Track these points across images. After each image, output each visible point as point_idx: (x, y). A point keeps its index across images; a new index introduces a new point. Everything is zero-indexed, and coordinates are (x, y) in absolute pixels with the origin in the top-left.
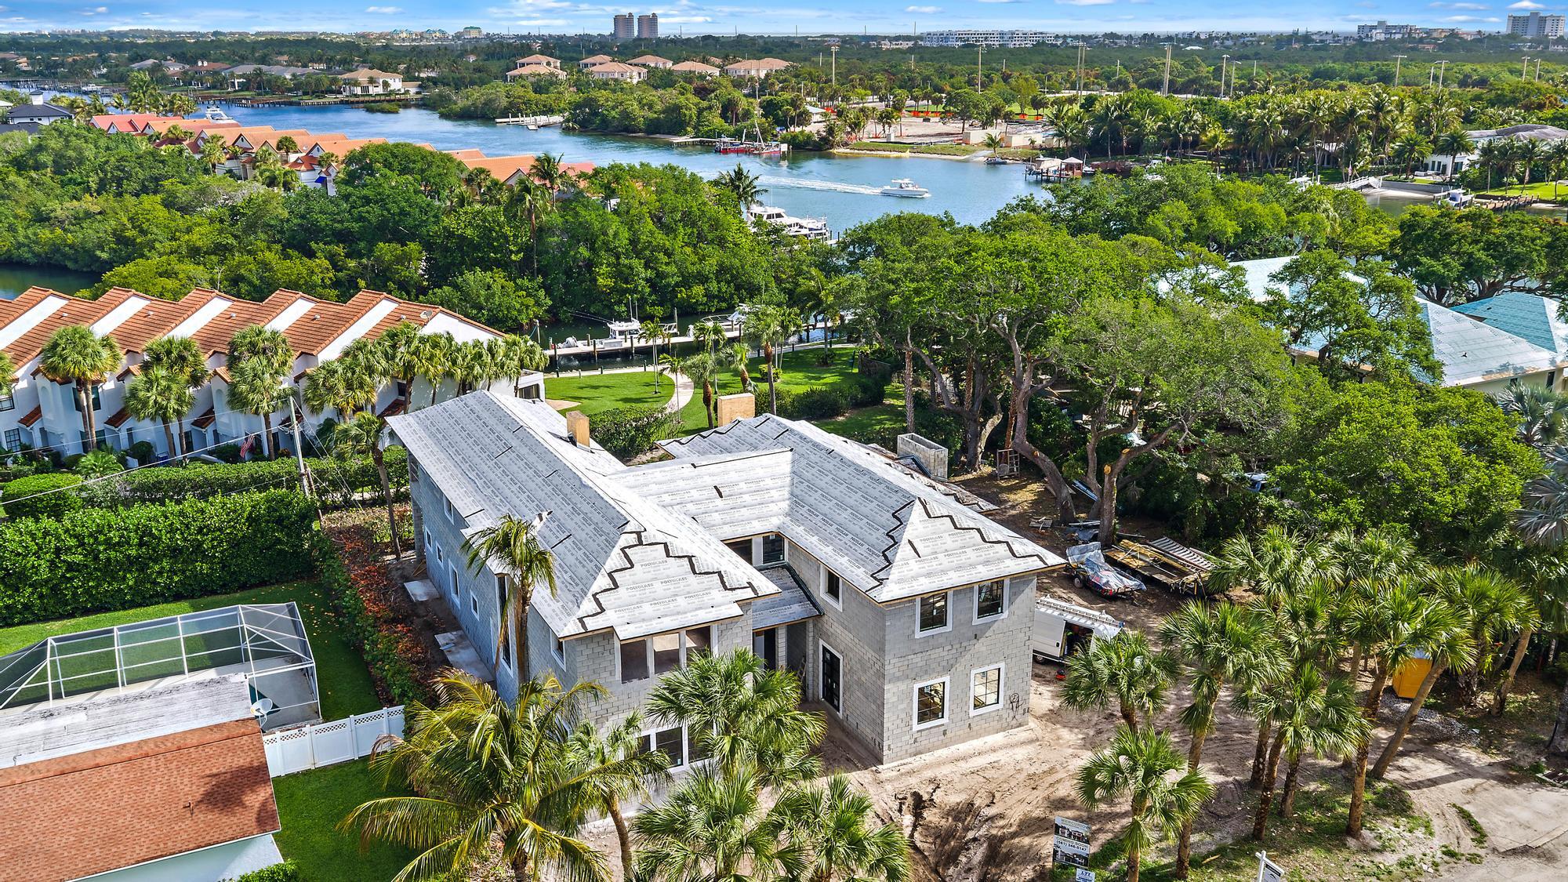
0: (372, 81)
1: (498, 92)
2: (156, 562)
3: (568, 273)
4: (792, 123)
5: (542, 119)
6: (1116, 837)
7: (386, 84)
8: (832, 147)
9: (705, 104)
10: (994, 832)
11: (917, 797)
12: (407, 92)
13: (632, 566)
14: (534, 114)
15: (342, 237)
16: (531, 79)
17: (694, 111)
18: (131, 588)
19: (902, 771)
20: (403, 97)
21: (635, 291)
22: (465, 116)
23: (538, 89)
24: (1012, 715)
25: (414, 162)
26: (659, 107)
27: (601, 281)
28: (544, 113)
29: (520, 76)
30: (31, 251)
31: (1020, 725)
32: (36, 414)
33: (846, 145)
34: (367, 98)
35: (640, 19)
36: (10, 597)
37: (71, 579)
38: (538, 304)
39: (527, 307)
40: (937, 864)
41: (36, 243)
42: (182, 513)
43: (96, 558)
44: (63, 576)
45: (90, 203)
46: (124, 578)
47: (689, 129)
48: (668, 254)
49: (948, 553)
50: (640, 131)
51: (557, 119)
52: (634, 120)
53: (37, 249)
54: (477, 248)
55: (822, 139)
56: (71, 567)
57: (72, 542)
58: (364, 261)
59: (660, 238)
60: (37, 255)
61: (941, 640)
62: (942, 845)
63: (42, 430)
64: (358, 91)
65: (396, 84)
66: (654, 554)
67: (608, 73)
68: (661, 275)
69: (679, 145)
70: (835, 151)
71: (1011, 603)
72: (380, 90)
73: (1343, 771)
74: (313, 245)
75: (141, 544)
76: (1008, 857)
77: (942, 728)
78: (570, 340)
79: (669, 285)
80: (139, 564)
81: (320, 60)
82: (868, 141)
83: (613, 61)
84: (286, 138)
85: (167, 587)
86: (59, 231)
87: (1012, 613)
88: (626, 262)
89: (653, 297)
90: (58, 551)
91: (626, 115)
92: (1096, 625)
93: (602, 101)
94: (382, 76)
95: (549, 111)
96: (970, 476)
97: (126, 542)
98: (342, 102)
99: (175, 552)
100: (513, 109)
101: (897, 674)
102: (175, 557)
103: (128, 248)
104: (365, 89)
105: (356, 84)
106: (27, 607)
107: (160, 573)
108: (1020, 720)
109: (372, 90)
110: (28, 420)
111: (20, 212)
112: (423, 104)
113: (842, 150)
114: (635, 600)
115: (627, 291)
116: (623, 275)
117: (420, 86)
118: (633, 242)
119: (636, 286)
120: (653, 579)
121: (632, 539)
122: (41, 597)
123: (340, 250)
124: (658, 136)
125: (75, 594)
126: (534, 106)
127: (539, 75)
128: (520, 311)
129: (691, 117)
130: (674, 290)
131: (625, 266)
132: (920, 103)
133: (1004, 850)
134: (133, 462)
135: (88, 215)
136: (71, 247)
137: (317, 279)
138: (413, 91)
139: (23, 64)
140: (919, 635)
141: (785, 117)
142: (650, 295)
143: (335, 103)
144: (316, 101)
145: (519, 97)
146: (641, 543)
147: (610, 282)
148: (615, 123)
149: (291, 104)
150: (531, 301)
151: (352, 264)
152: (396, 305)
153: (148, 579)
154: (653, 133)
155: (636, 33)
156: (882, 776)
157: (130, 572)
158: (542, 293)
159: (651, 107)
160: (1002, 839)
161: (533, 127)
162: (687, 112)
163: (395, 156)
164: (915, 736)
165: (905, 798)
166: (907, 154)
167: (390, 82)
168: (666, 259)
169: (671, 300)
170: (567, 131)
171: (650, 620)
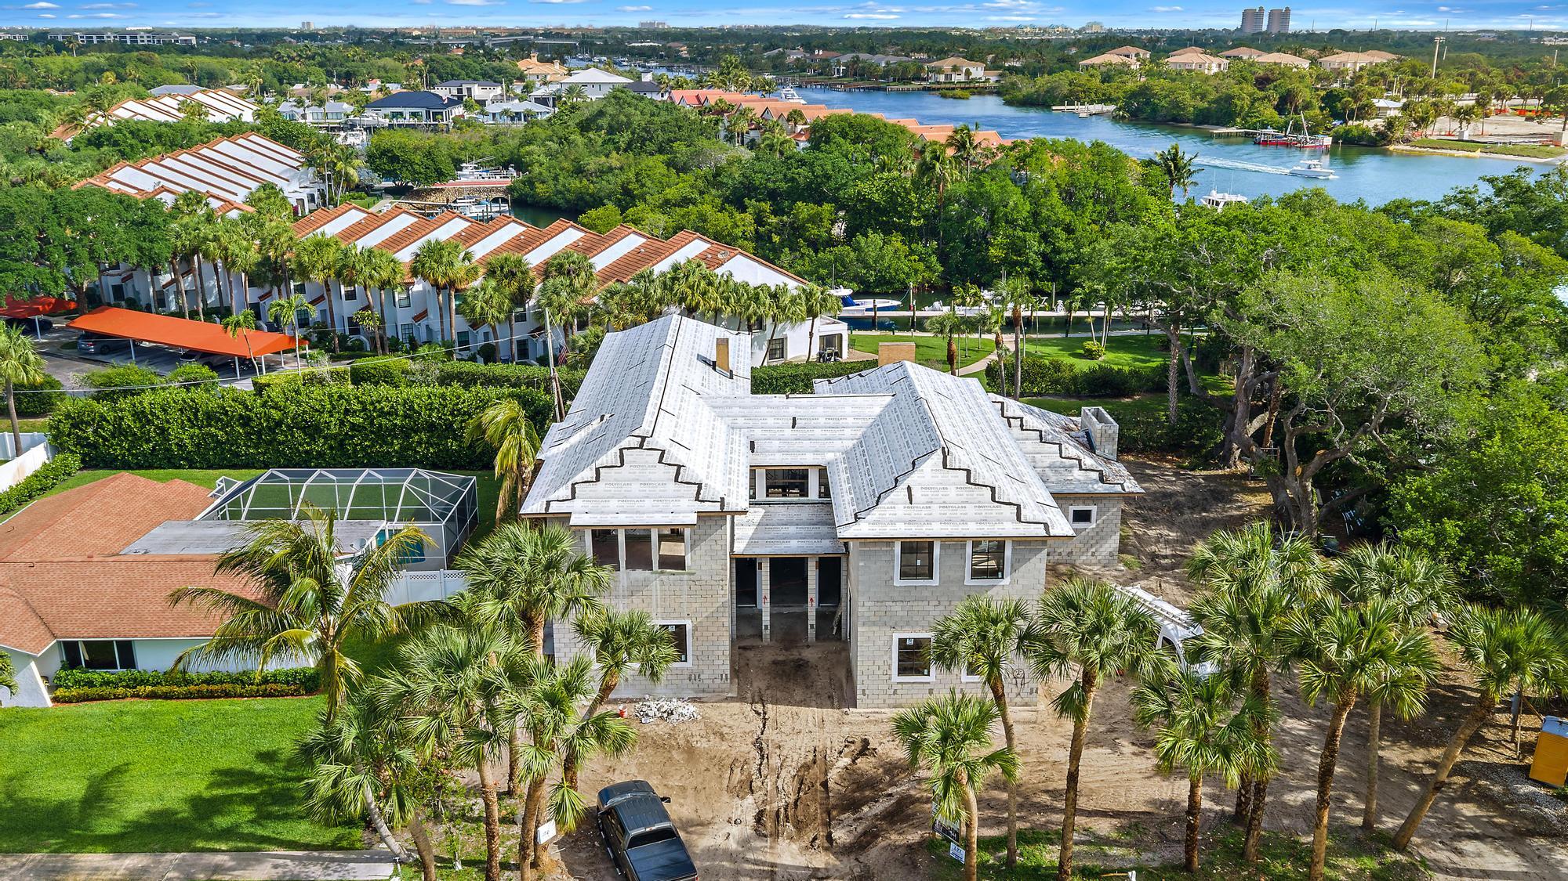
0: (955, 69)
1: (1062, 80)
2: (416, 432)
3: (967, 242)
4: (1351, 118)
5: (1096, 108)
6: (1032, 828)
7: (968, 73)
8: (1390, 143)
9: (1261, 94)
10: (913, 792)
11: (866, 742)
12: (987, 80)
13: (622, 464)
14: (1092, 102)
15: (773, 195)
16: (1103, 69)
17: (1248, 102)
18: (396, 452)
19: (871, 718)
20: (982, 85)
21: (1027, 264)
22: (1027, 103)
23: (1106, 79)
24: (1015, 691)
25: (868, 132)
26: (1213, 96)
27: (992, 251)
28: (1101, 102)
29: (1092, 66)
30: (564, 198)
31: (1026, 705)
32: (424, 314)
33: (1407, 141)
34: (948, 86)
35: (1271, 14)
36: (309, 444)
37: (352, 437)
38: (929, 268)
39: (916, 271)
40: (834, 807)
41: (569, 191)
42: (443, 397)
43: (372, 423)
44: (347, 434)
45: (615, 160)
46: (392, 443)
47: (1238, 120)
48: (1069, 230)
49: (944, 505)
50: (1189, 121)
51: (1111, 108)
52: (1183, 109)
53: (568, 196)
54: (883, 211)
55: (1379, 134)
56: (353, 426)
57: (358, 407)
58: (785, 218)
59: (1063, 213)
60: (568, 201)
61: (926, 593)
62: (854, 791)
63: (427, 326)
64: (942, 78)
65: (978, 72)
66: (649, 459)
67: (1185, 64)
68: (1057, 251)
69: (1219, 135)
70: (1391, 148)
71: (1014, 570)
72: (962, 78)
73: (1360, 832)
74: (746, 201)
75: (405, 416)
76: (907, 818)
77: (928, 687)
78: (937, 304)
79: (1062, 261)
80: (406, 432)
81: (920, 50)
82: (1435, 138)
83: (1205, 53)
84: (795, 111)
85: (425, 456)
86: (585, 181)
87: (1014, 582)
88: (1021, 234)
89: (1045, 272)
90: (347, 412)
91: (1176, 105)
92: (1166, 622)
93: (1157, 90)
94: (965, 64)
95: (1107, 100)
96: (1220, 472)
97: (393, 412)
98: (924, 89)
99: (431, 427)
100: (1072, 98)
101: (873, 619)
102: (432, 431)
103: (627, 199)
104: (948, 77)
105: (939, 71)
106: (321, 454)
107: (419, 443)
108: (1027, 700)
109: (955, 78)
110: (417, 318)
111: (565, 164)
112: (998, 92)
113: (1402, 147)
114: (608, 494)
115: (1016, 263)
116: (1016, 247)
117: (1000, 75)
118: (1035, 215)
119: (1027, 259)
120: (633, 480)
121: (636, 442)
122: (331, 448)
123: (766, 206)
124: (1205, 126)
125: (355, 450)
126: (1093, 95)
127: (1111, 64)
128: (908, 275)
129: (1242, 107)
130: (1068, 267)
131: (1019, 238)
132: (1529, 101)
133: (910, 811)
134: (480, 359)
135: (611, 169)
136: (592, 195)
137: (738, 232)
138: (993, 79)
139: (684, 52)
140: (898, 582)
141: (1344, 109)
142: (1041, 269)
143: (919, 90)
144: (901, 87)
145: (1080, 86)
146: (641, 447)
147: (1001, 254)
148: (1164, 112)
149: (879, 89)
150: (921, 266)
151: (773, 220)
152: (709, 246)
153: (409, 447)
154: (1200, 124)
155: (1264, 28)
156: (847, 719)
157: (396, 438)
158: (934, 258)
159: (1203, 97)
160: (915, 801)
161: (1084, 115)
162: (1239, 103)
163: (851, 126)
164: (894, 687)
165: (853, 742)
166: (1478, 154)
167: (972, 70)
168: (1063, 235)
169: (1064, 276)
170: (1116, 119)
171: (608, 513)
